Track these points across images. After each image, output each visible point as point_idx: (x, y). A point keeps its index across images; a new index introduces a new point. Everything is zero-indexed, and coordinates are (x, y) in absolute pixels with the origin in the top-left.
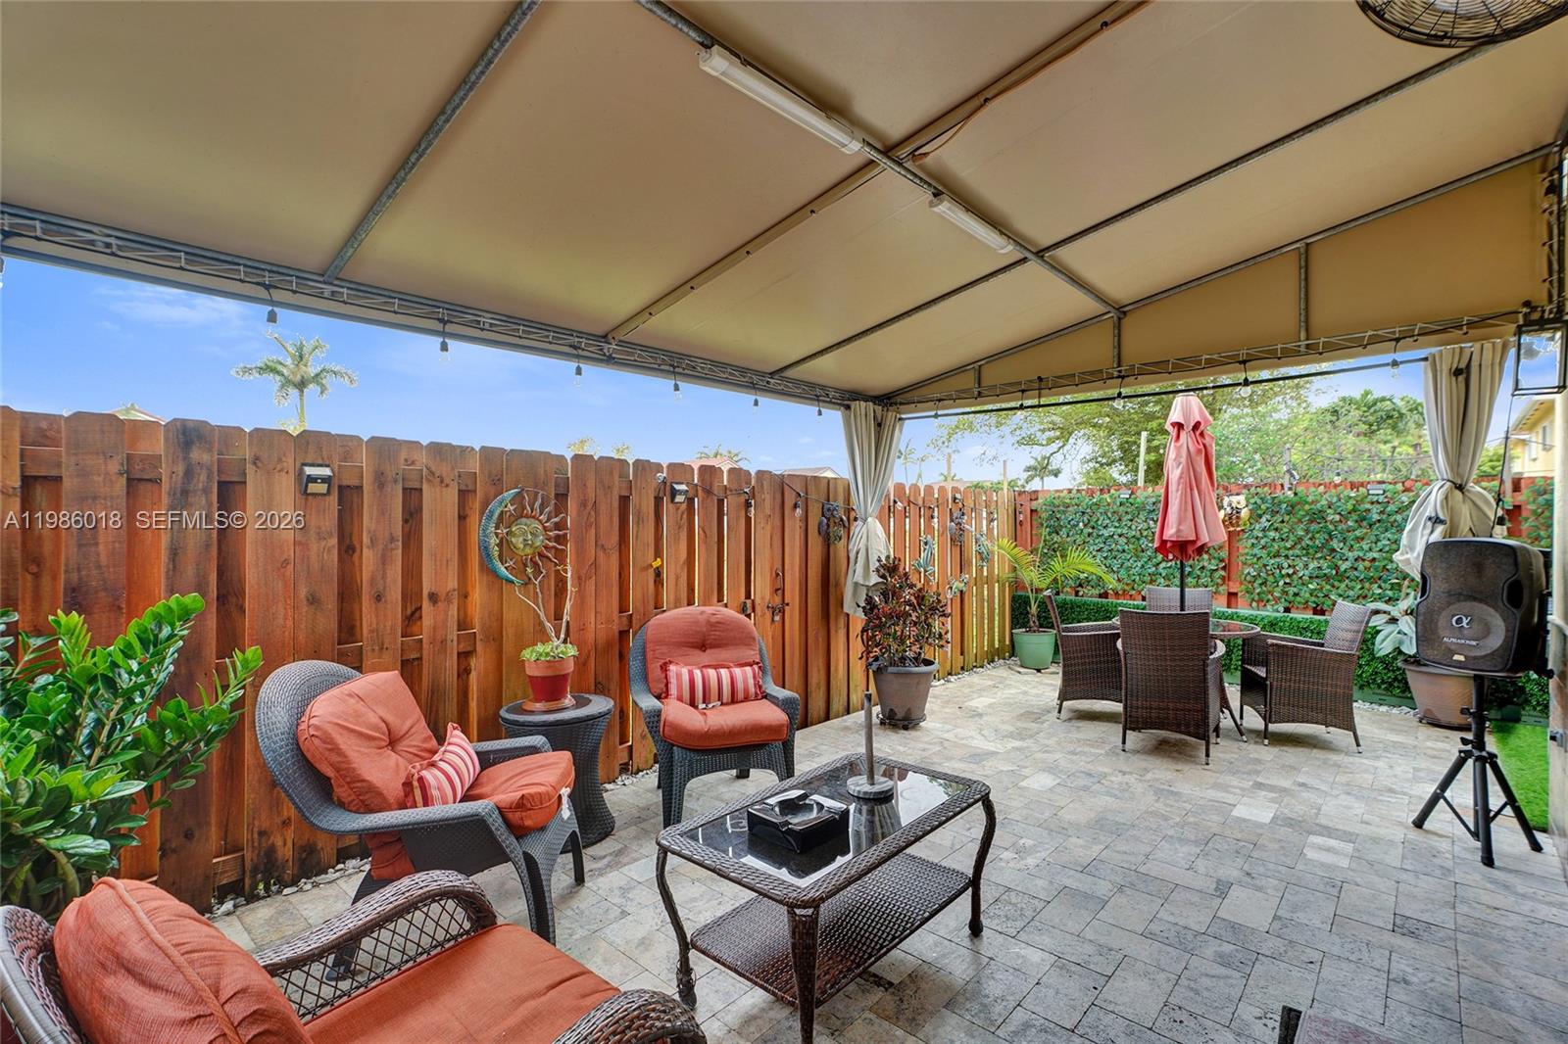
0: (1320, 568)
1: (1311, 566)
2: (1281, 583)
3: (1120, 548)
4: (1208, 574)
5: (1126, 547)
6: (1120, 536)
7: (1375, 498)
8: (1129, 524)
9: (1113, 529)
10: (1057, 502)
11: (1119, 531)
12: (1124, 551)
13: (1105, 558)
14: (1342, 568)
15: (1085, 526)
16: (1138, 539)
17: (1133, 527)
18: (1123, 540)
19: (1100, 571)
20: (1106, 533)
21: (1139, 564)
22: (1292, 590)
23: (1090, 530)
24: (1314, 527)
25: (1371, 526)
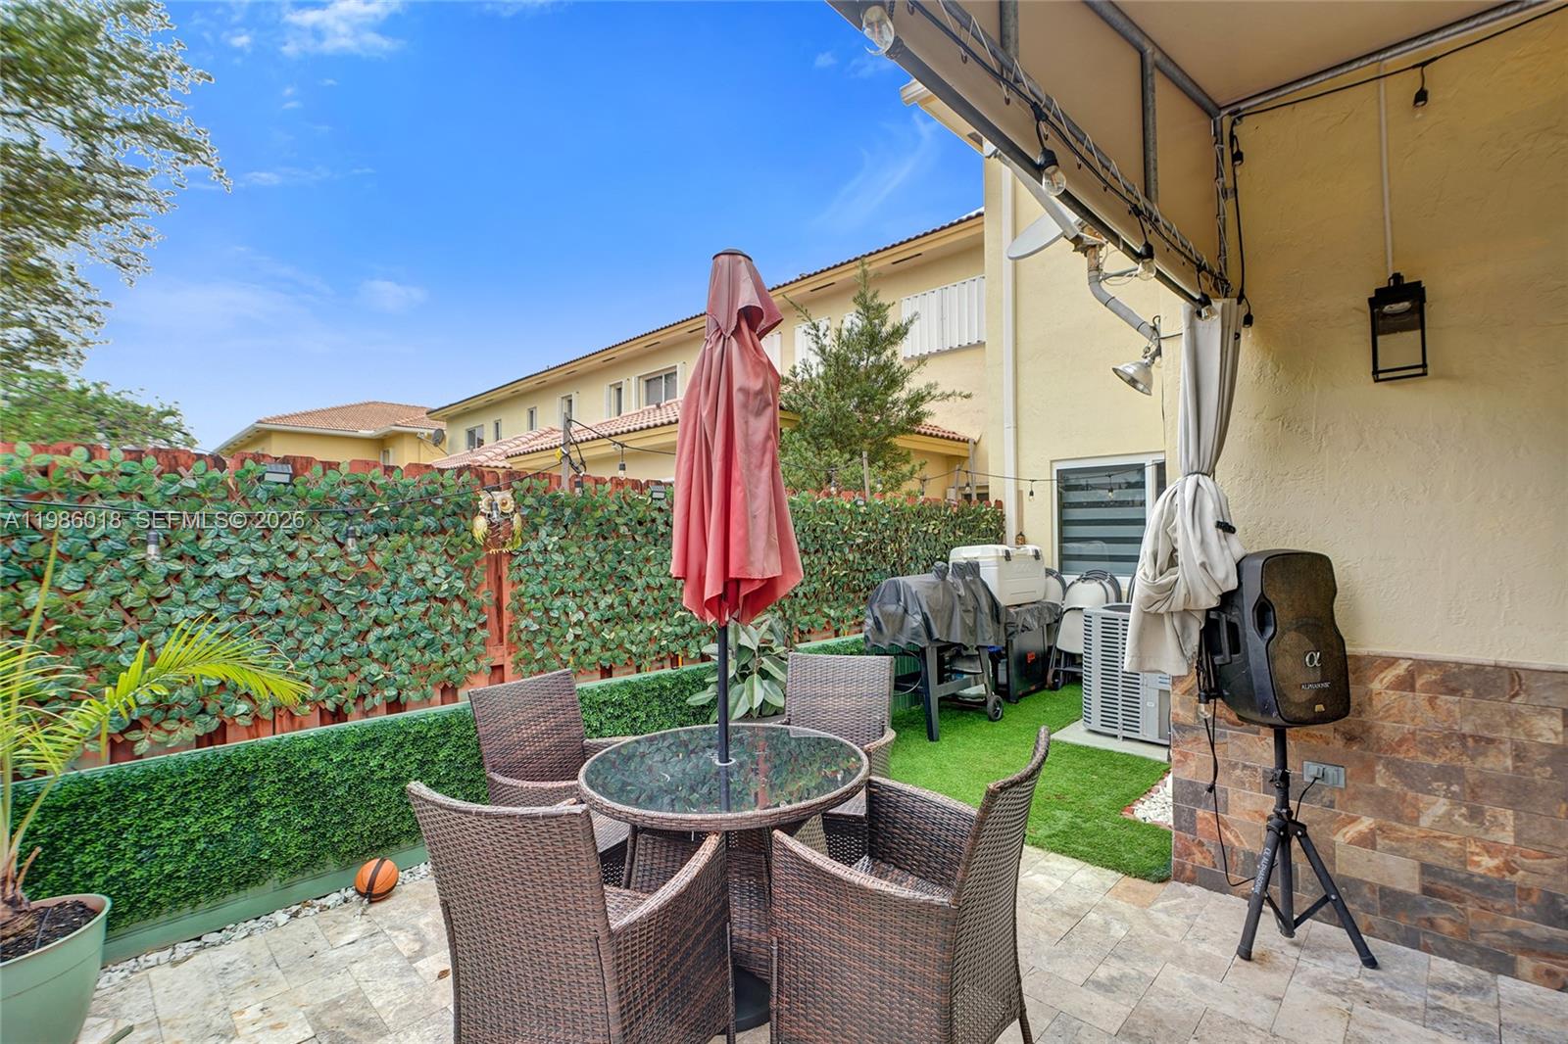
0: (611, 607)
1: (602, 605)
2: (570, 637)
3: (267, 606)
4: (462, 636)
5: (284, 603)
6: (264, 575)
7: (658, 504)
8: (291, 546)
9: (247, 560)
10: (38, 482)
11: (264, 564)
12: (278, 612)
13: (225, 635)
14: (635, 602)
15: (162, 550)
16: (316, 581)
17: (302, 553)
18: (273, 587)
19: (213, 672)
20: (227, 571)
21: (319, 640)
22: (582, 645)
23: (176, 566)
24: (602, 544)
25: (656, 540)
